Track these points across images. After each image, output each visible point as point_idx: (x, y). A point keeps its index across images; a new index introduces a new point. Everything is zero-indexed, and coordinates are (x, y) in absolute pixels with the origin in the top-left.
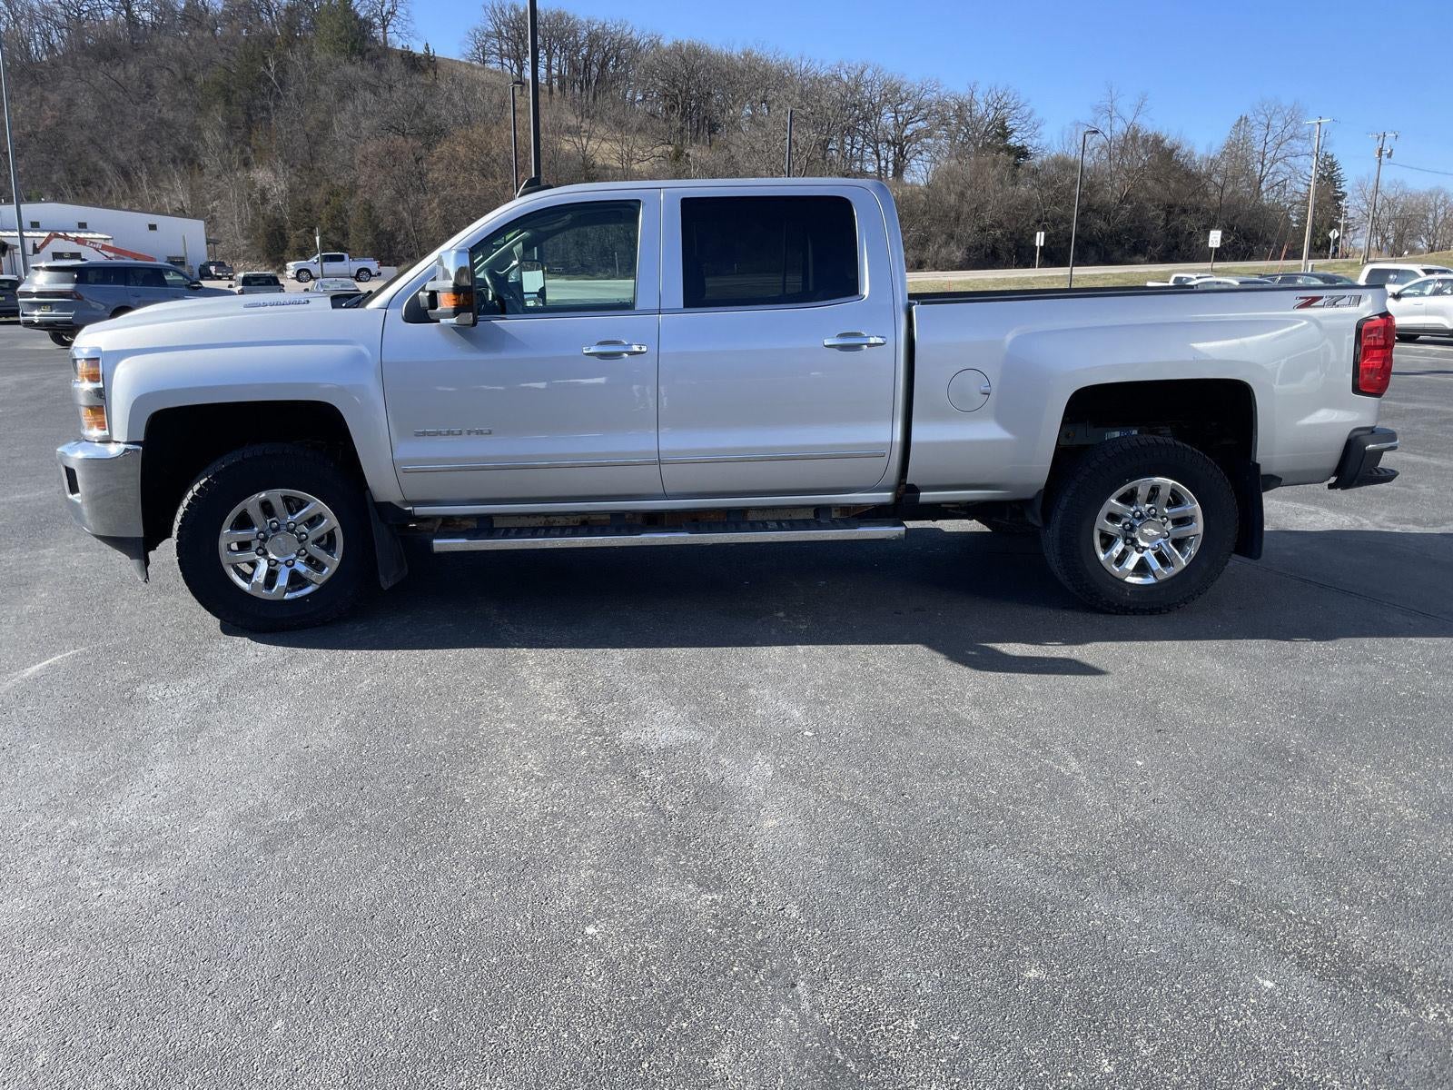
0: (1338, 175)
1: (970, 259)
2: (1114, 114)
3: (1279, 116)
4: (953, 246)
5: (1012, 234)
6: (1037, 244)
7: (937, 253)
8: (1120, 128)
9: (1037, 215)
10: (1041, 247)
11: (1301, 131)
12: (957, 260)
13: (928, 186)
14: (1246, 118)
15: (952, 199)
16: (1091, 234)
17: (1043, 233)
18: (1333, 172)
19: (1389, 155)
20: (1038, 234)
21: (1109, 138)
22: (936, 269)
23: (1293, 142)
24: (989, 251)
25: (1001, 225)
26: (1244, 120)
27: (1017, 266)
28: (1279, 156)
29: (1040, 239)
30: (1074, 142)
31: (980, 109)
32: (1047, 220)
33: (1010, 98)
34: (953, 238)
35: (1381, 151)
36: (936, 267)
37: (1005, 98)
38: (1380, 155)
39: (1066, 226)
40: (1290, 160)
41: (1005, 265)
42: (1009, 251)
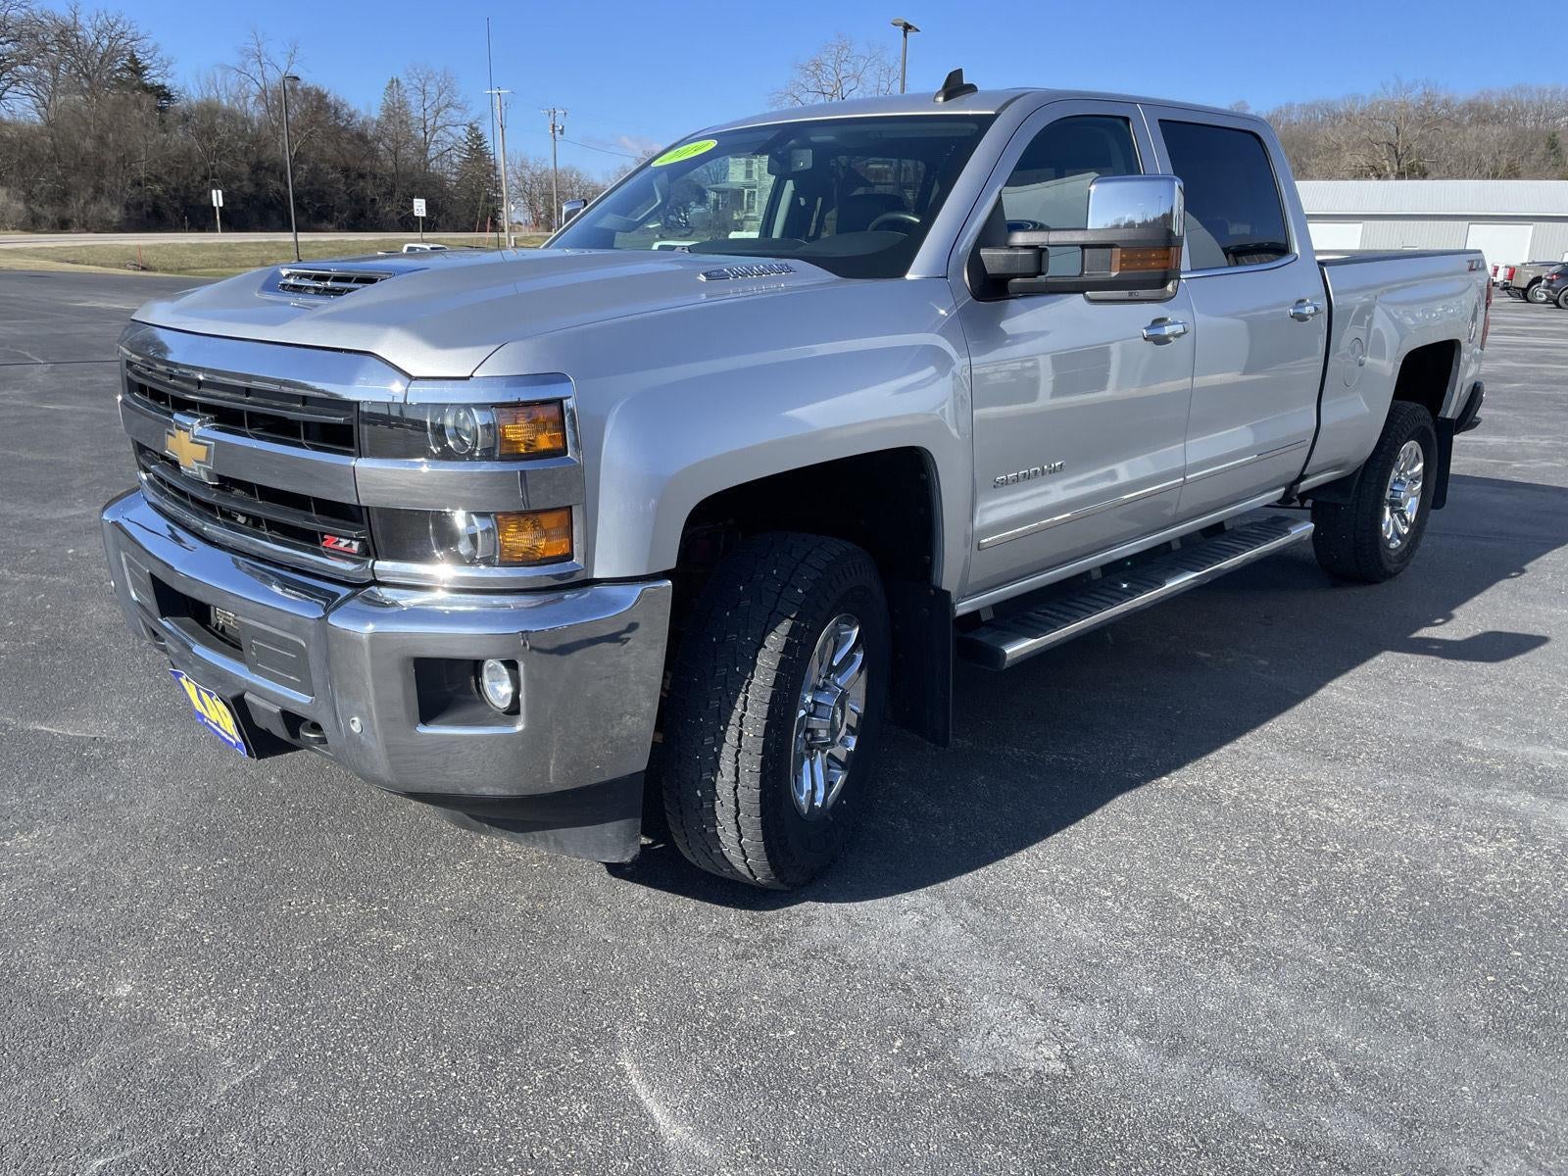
0: (485, 147)
1: (129, 220)
2: (264, 60)
3: (433, 82)
4: (105, 203)
5: (176, 190)
6: (215, 204)
7: (84, 210)
8: (274, 77)
9: (201, 170)
10: (220, 208)
11: (458, 99)
12: (115, 220)
13: (49, 124)
14: (397, 81)
15: (89, 144)
16: (267, 195)
17: (220, 192)
18: (481, 144)
19: (562, 132)
20: (214, 192)
21: (262, 85)
22: (88, 231)
23: (451, 110)
24: (150, 209)
25: (158, 179)
26: (395, 83)
27: (191, 229)
28: (439, 123)
29: (217, 198)
30: (213, 87)
31: (88, 34)
32: (214, 176)
33: (127, 26)
34: (103, 192)
35: (554, 126)
36: (86, 227)
37: (120, 25)
38: (554, 131)
39: (239, 184)
40: (451, 129)
41: (176, 228)
42: (176, 210)
